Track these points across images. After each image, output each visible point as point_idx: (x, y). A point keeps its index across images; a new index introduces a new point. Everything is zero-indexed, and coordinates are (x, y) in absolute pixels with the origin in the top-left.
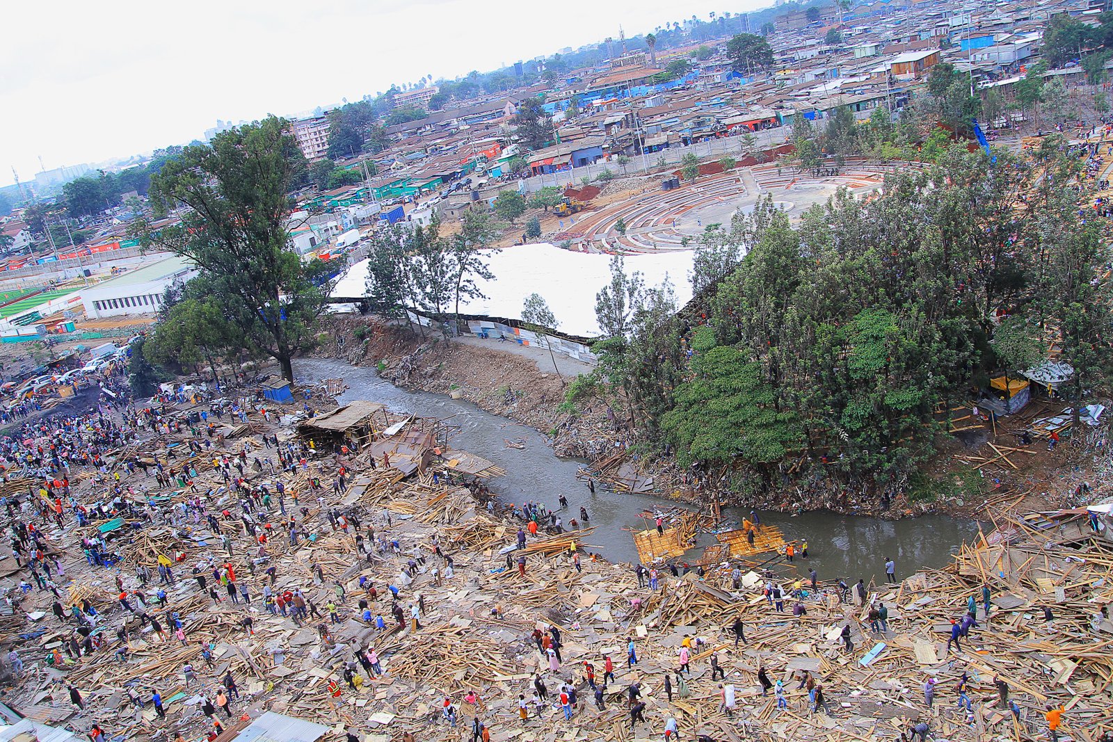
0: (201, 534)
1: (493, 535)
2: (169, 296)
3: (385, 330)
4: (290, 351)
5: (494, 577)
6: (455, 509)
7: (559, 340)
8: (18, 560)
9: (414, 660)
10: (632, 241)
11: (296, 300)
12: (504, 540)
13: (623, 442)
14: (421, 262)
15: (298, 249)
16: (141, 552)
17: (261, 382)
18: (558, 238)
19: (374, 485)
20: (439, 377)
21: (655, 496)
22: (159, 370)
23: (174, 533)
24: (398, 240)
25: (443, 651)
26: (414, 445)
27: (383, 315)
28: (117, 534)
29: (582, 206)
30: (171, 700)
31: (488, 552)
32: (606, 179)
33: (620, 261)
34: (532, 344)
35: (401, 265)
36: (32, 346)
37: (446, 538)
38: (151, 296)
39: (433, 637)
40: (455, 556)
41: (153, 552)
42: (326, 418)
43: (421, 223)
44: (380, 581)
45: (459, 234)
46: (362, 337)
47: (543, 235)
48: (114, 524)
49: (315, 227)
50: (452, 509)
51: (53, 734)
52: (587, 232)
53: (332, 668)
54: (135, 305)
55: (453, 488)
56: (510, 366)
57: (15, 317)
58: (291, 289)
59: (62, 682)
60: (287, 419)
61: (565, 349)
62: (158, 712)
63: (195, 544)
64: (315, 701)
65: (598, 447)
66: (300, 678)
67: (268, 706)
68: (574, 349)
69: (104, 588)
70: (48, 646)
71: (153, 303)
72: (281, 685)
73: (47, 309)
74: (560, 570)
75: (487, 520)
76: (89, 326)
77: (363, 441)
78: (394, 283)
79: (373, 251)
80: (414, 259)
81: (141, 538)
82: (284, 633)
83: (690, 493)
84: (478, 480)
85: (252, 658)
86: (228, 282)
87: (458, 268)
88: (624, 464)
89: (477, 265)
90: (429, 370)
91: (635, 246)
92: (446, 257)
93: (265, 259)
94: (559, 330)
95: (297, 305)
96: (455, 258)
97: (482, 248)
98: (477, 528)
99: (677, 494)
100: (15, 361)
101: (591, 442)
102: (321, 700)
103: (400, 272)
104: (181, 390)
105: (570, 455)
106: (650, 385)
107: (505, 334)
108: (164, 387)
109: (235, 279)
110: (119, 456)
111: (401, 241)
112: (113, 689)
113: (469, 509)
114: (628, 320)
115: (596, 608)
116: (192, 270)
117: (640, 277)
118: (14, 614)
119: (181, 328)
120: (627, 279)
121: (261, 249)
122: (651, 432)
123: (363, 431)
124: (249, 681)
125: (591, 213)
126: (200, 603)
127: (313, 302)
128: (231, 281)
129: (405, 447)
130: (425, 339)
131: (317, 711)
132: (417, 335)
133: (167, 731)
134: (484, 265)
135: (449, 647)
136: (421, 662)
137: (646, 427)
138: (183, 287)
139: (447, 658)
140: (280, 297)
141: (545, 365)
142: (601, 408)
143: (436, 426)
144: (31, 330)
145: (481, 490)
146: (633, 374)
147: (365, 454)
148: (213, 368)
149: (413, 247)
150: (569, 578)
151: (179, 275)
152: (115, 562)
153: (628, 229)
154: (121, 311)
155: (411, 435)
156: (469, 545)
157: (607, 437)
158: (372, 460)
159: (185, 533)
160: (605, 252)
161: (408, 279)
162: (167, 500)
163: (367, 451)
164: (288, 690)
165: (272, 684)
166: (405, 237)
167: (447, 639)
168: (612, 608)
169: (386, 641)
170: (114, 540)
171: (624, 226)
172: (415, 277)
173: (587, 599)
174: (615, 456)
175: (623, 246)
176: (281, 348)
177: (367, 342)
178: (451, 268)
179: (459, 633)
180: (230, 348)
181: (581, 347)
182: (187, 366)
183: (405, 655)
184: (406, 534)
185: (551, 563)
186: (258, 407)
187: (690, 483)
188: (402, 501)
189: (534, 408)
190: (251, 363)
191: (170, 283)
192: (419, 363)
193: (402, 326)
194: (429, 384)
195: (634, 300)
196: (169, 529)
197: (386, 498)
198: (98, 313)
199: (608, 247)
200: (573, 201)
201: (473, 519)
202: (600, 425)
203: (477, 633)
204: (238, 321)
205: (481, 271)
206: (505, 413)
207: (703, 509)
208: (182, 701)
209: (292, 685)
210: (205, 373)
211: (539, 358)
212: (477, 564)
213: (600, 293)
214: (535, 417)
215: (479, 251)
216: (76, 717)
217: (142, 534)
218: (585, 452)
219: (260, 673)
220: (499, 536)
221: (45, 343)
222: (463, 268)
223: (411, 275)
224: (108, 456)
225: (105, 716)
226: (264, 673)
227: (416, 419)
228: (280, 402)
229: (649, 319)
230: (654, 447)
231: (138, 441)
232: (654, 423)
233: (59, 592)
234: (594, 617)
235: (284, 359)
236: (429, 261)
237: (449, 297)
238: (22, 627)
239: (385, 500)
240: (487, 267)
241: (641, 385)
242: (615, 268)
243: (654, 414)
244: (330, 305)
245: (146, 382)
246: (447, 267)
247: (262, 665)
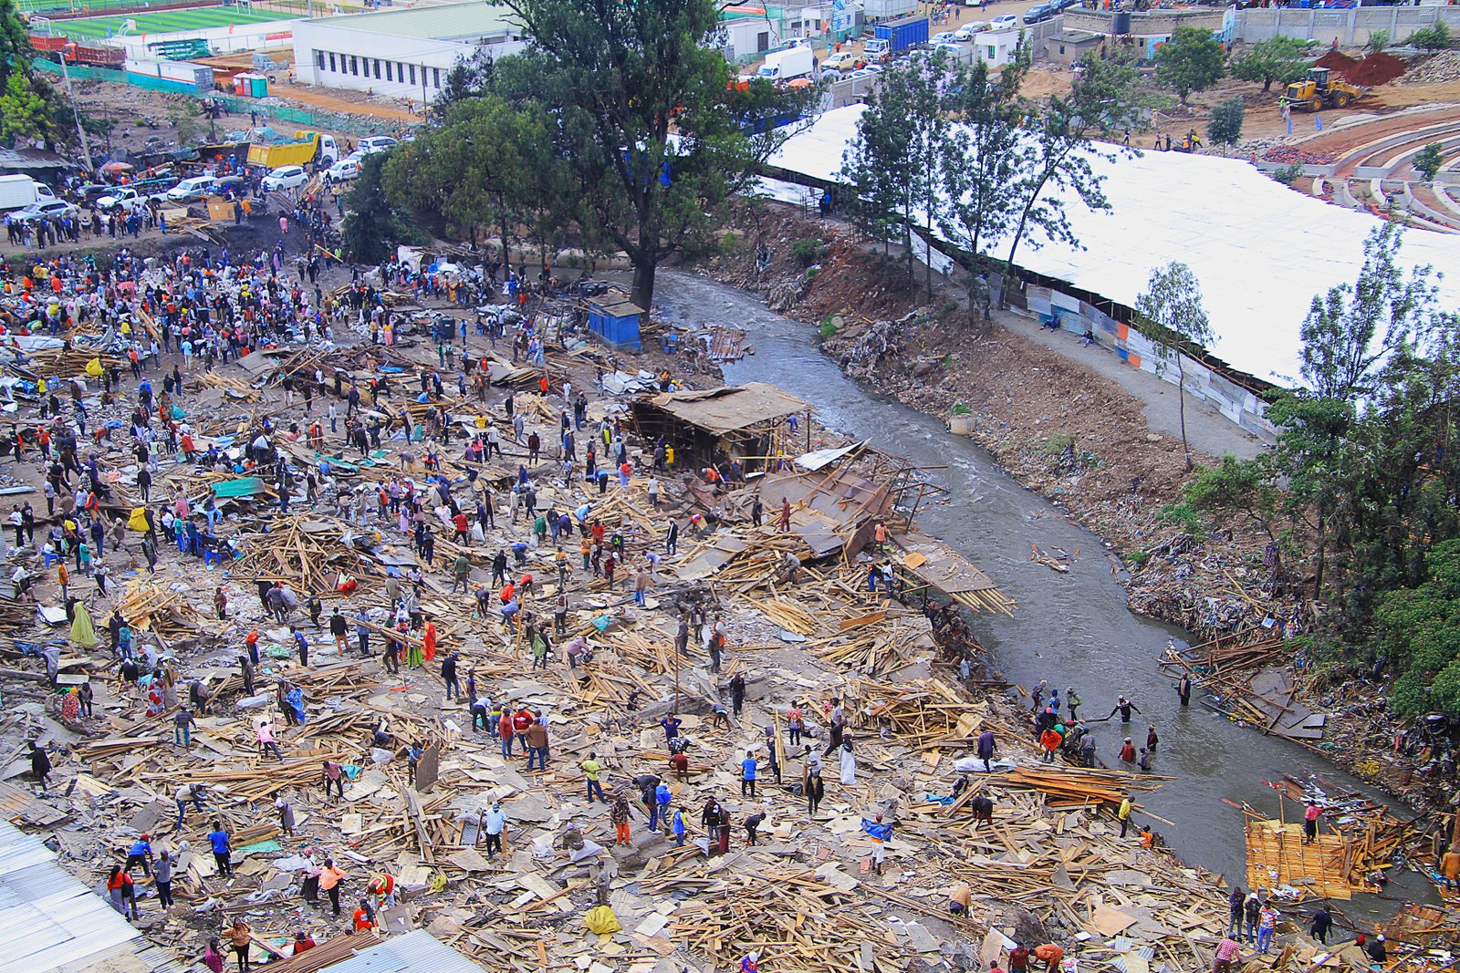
0: (397, 554)
1: (953, 726)
2: (460, 78)
3: (856, 258)
4: (659, 249)
5: (929, 810)
6: (892, 651)
7: (1206, 373)
8: (50, 501)
9: (725, 922)
10: (1443, 198)
11: (697, 150)
12: (970, 742)
13: (1282, 622)
14: (966, 138)
15: (731, 49)
16: (277, 554)
17: (588, 295)
18: (1275, 155)
19: (747, 557)
20: (936, 381)
21: (1319, 755)
22: (404, 218)
23: (348, 537)
24: (932, 80)
25: (785, 923)
26: (847, 502)
27: (862, 226)
28: (242, 507)
29: (1351, 96)
30: (251, 850)
31: (934, 758)
32: (1429, 47)
33: (1393, 239)
34: (1148, 367)
35: (925, 135)
36: (179, 104)
37: (857, 702)
38: (424, 69)
39: (775, 888)
40: (865, 744)
41: (298, 559)
42: (693, 401)
43: (991, 56)
44: (705, 746)
45: (1061, 98)
46: (806, 260)
47: (1242, 142)
48: (244, 487)
49: (777, 12)
50: (887, 649)
51: (21, 847)
52: (1344, 156)
53: (564, 884)
54: (390, 78)
55: (899, 608)
56: (1089, 398)
57: (160, 38)
58: (695, 127)
59: (66, 753)
60: (617, 381)
61: (1214, 394)
62: (220, 866)
63: (379, 569)
64: (515, 938)
65: (1224, 617)
66: (499, 885)
67: (424, 920)
68: (1233, 399)
69: (191, 601)
70: (61, 679)
71: (425, 83)
72: (462, 886)
73: (226, 39)
74: (1066, 841)
75: (950, 693)
76: (294, 96)
77: (751, 466)
78: (899, 167)
79: (878, 91)
80: (955, 128)
81: (285, 527)
82: (495, 789)
83: (1403, 775)
84: (953, 608)
85: (423, 817)
86: (576, 82)
87: (1040, 169)
88: (1270, 669)
89: (1080, 172)
90: (921, 361)
91: (1446, 211)
92: (1021, 140)
93: (660, 53)
94: (1214, 351)
95: (696, 163)
96: (1039, 148)
97: (1102, 139)
98: (927, 700)
99: (1371, 766)
100: (141, 125)
101: (1212, 601)
102: (526, 940)
103: (920, 148)
104: (434, 269)
105: (1159, 614)
106: (1378, 521)
107: (1096, 329)
108: (404, 253)
109: (591, 79)
110: (287, 362)
111: (939, 84)
112: (150, 795)
113: (919, 660)
114: (1371, 370)
115: (1122, 944)
116: (516, 39)
117: (1430, 281)
118: (17, 600)
119: (464, 148)
120: (1399, 280)
121: (655, 30)
122: (1353, 620)
123: (754, 444)
124: (404, 858)
125: (1367, 117)
126: (358, 682)
127: (729, 164)
128: (583, 81)
129: (828, 501)
130: (930, 297)
131: (512, 959)
132: (917, 286)
133: (226, 905)
134: (1095, 175)
135: (801, 920)
136: (738, 931)
137: (1342, 605)
138: (489, 67)
139: (790, 940)
140: (669, 137)
141: (1161, 416)
142: (1254, 537)
143: (901, 476)
144: (184, 73)
145: (954, 629)
146: (1350, 486)
147: (747, 492)
148: (504, 242)
149: (960, 103)
150: (1082, 864)
151: (487, 41)
152: (226, 557)
153: (1442, 169)
154: (361, 82)
155: (848, 480)
156: (899, 731)
157: (1251, 601)
158: (758, 509)
159: (368, 543)
160: (1369, 209)
161: (931, 166)
162: (351, 470)
163: (752, 486)
164: (473, 900)
165: (443, 878)
166: (949, 77)
167: (802, 902)
168: (1156, 955)
169: (681, 867)
170: (234, 516)
171: (1438, 162)
172: (946, 166)
173: (1106, 918)
174: (1254, 644)
175: (1417, 205)
176: (644, 240)
177: (813, 273)
178: (1024, 164)
179: (827, 899)
180: (546, 213)
181: (1250, 401)
182: (458, 224)
183: (710, 906)
184: (781, 671)
185: (1054, 820)
186: (569, 342)
187: (1411, 752)
188: (793, 604)
189: (1112, 497)
190: (579, 253)
191: (469, 52)
192: (904, 343)
193: (891, 259)
194: (911, 390)
195: (1401, 328)
196: (341, 526)
197: (763, 588)
198: (317, 76)
199: (1381, 198)
200: (1336, 82)
201: (921, 682)
202: (1241, 572)
203: (864, 910)
204: (575, 164)
205: (1086, 188)
206: (1049, 491)
207: (1424, 818)
208: (270, 857)
209: (481, 894)
210: (487, 247)
211: (1152, 399)
212: (905, 774)
213: (1324, 296)
214: (1107, 515)
215: (1095, 144)
216: (72, 828)
217: (287, 521)
218: (1193, 619)
219: (429, 852)
220: (964, 731)
221: (204, 104)
222: (1049, 173)
223: (939, 160)
224: (266, 356)
225: (123, 842)
226: (436, 853)
227: (867, 451)
228: (613, 344)
229: (1421, 377)
230: (1350, 653)
231: (329, 343)
232: (1365, 604)
233: (108, 583)
234: (1111, 961)
235: (644, 264)
236: (983, 142)
237: (1003, 225)
238: (24, 627)
239: (760, 593)
240: (1101, 183)
241: (1360, 515)
242: (1376, 249)
243: (1369, 583)
244: (763, 179)
245: (373, 234)
246: (1017, 162)
247: (436, 836)
